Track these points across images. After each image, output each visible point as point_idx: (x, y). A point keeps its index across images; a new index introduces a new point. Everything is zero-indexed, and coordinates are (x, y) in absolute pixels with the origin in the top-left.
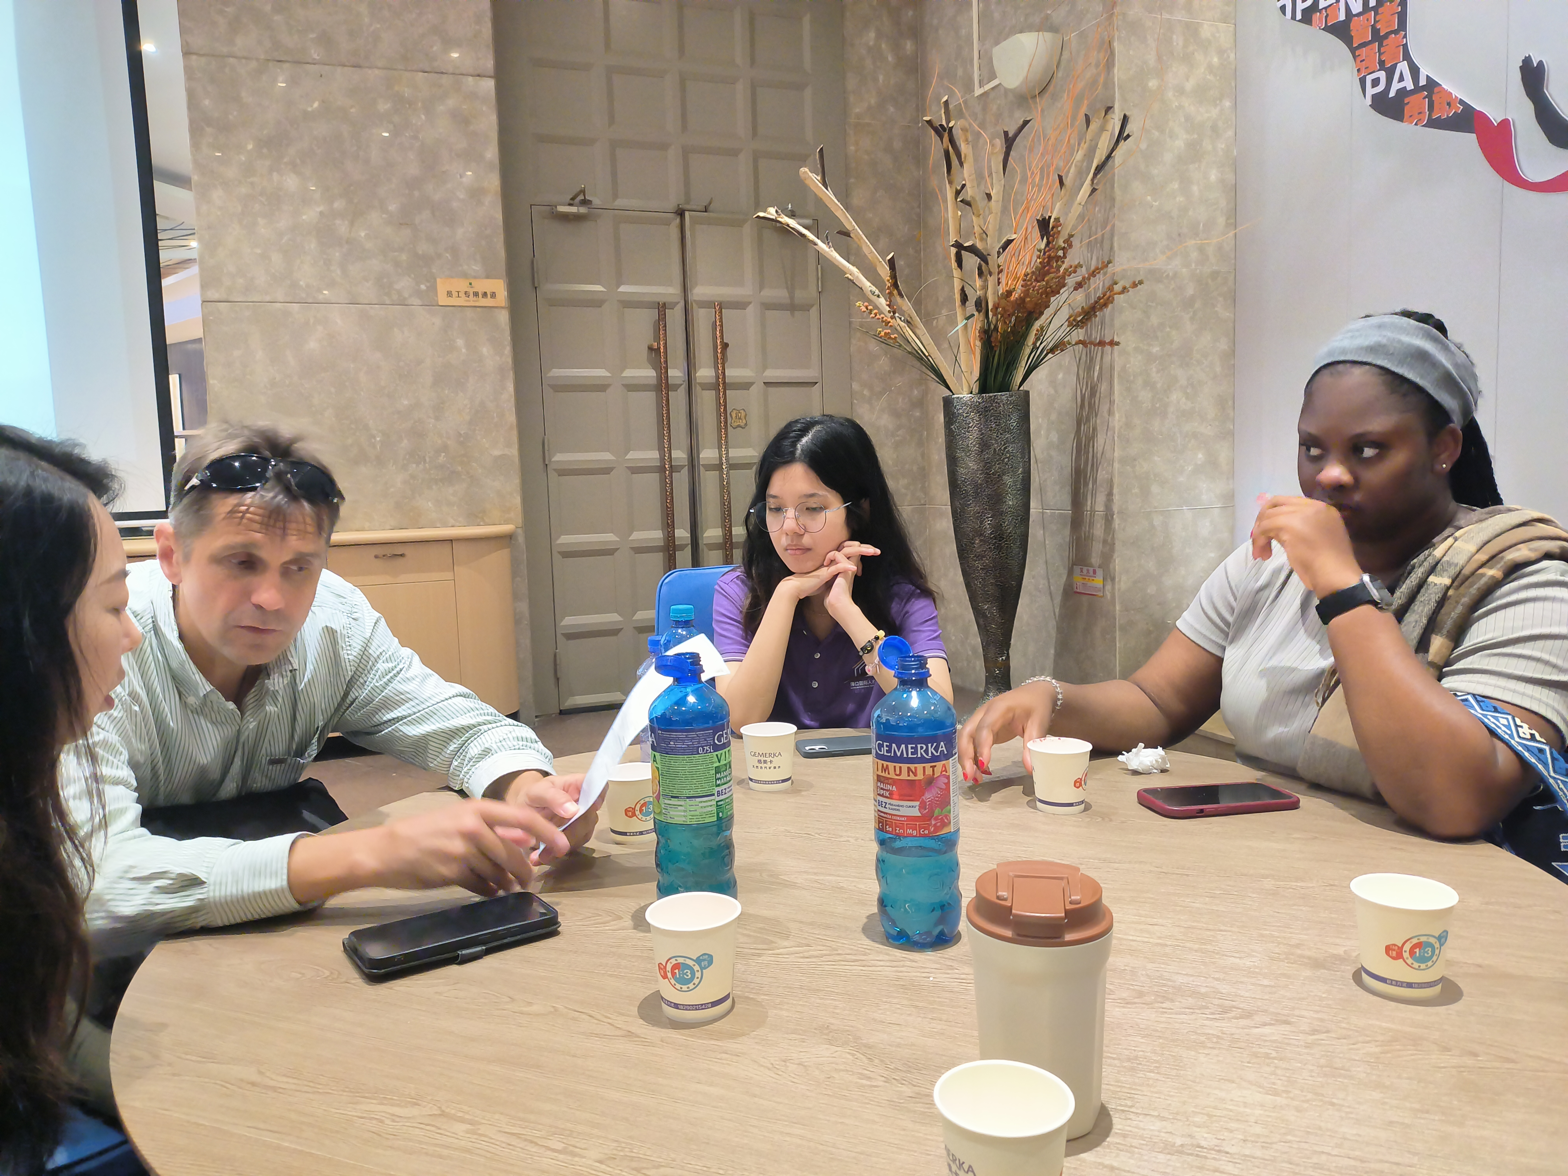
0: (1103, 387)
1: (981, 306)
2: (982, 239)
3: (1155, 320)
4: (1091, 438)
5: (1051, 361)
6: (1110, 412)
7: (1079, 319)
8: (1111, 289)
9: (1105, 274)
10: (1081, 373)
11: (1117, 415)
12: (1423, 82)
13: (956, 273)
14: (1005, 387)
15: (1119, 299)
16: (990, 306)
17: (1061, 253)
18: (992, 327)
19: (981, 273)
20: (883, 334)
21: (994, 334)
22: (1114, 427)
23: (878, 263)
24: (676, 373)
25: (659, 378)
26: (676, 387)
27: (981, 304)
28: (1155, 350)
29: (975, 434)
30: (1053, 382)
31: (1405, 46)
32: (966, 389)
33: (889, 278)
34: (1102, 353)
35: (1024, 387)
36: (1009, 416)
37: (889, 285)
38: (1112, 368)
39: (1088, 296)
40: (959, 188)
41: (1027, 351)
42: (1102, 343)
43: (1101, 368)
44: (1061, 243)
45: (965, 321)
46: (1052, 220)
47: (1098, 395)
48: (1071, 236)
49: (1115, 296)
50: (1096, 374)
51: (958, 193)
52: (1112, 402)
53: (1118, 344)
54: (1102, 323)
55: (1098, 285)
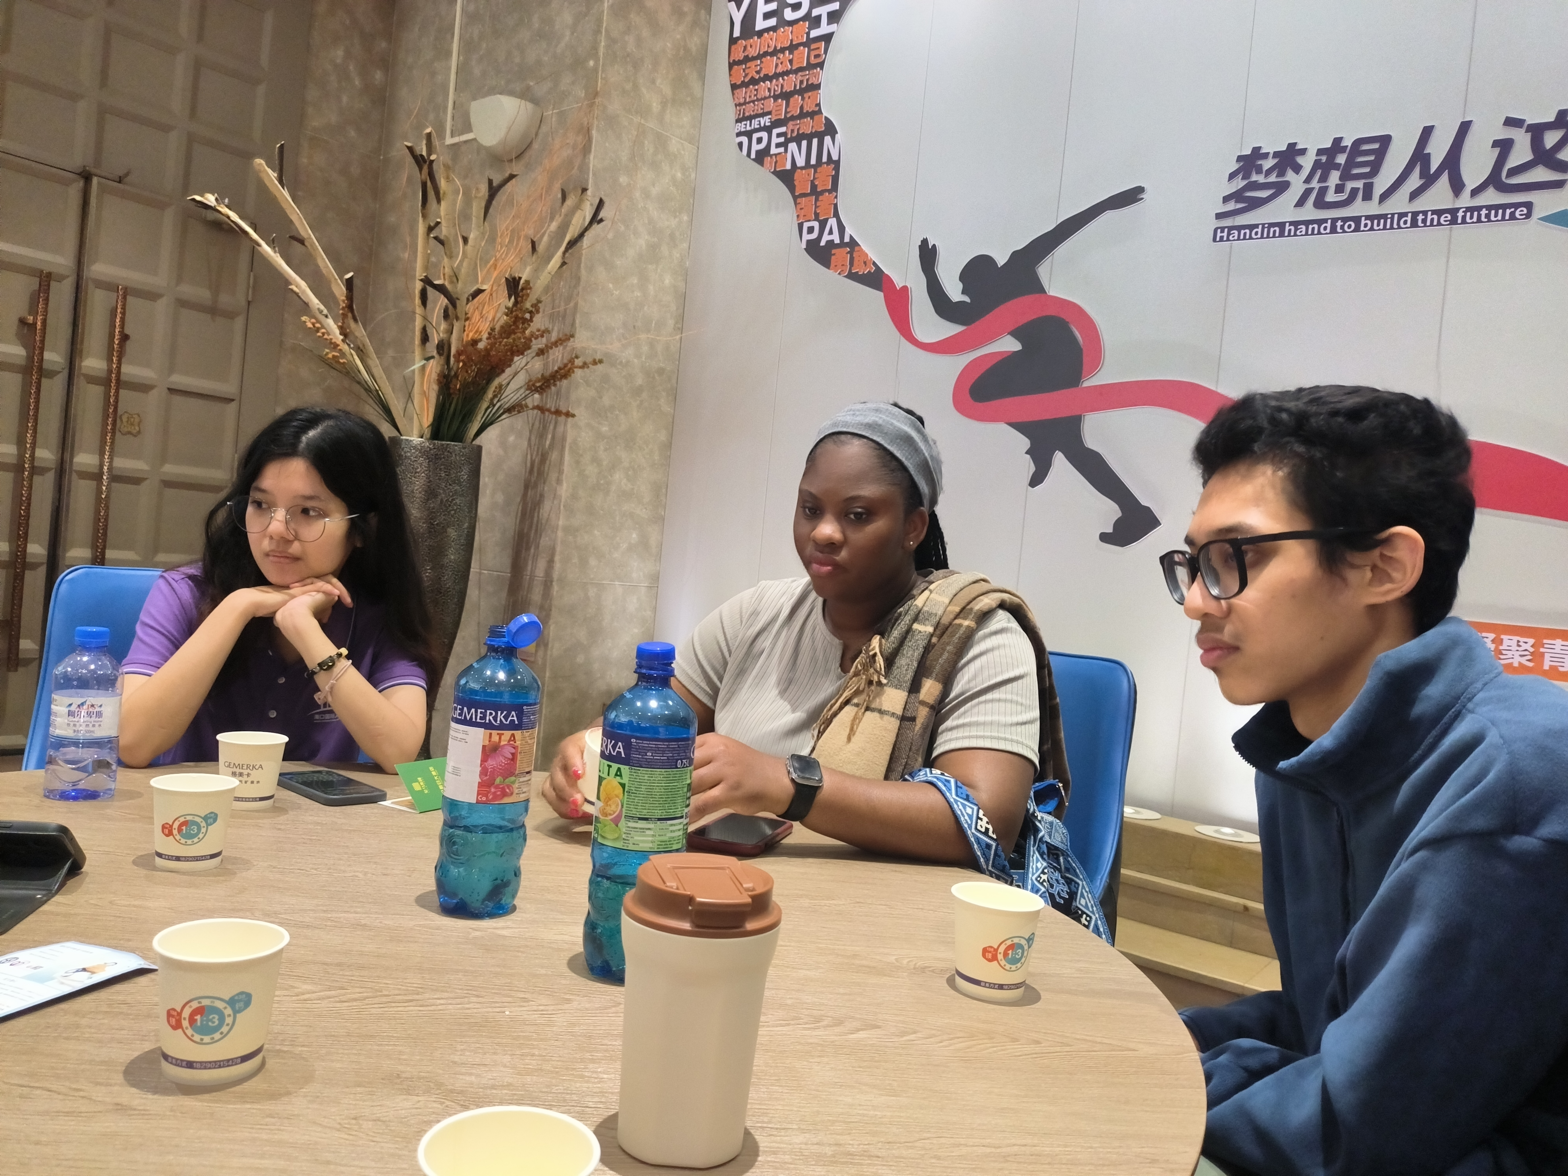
0: (554, 456)
1: (443, 350)
2: (451, 282)
3: (606, 401)
4: (538, 504)
5: (506, 421)
6: (559, 481)
7: (538, 384)
8: (571, 361)
9: (565, 348)
10: (533, 438)
11: (565, 485)
12: (847, 239)
13: (419, 310)
14: (458, 437)
15: (578, 373)
16: (453, 351)
17: (527, 316)
18: (453, 373)
19: (446, 316)
20: (330, 356)
21: (454, 380)
22: (561, 496)
23: (333, 280)
24: (54, 357)
25: (30, 358)
26: (52, 374)
27: (443, 348)
28: (605, 429)
29: (422, 481)
30: (503, 444)
31: (836, 206)
32: (416, 431)
33: (344, 298)
34: (556, 423)
35: (477, 442)
36: (460, 468)
37: (344, 305)
38: (564, 439)
39: (546, 365)
40: (432, 224)
41: (485, 405)
42: (558, 412)
43: (553, 438)
44: (528, 305)
45: (424, 362)
46: (522, 282)
47: (548, 462)
48: (539, 301)
49: (576, 370)
50: (548, 443)
51: (430, 229)
52: (561, 472)
53: (573, 416)
54: (558, 393)
55: (557, 356)
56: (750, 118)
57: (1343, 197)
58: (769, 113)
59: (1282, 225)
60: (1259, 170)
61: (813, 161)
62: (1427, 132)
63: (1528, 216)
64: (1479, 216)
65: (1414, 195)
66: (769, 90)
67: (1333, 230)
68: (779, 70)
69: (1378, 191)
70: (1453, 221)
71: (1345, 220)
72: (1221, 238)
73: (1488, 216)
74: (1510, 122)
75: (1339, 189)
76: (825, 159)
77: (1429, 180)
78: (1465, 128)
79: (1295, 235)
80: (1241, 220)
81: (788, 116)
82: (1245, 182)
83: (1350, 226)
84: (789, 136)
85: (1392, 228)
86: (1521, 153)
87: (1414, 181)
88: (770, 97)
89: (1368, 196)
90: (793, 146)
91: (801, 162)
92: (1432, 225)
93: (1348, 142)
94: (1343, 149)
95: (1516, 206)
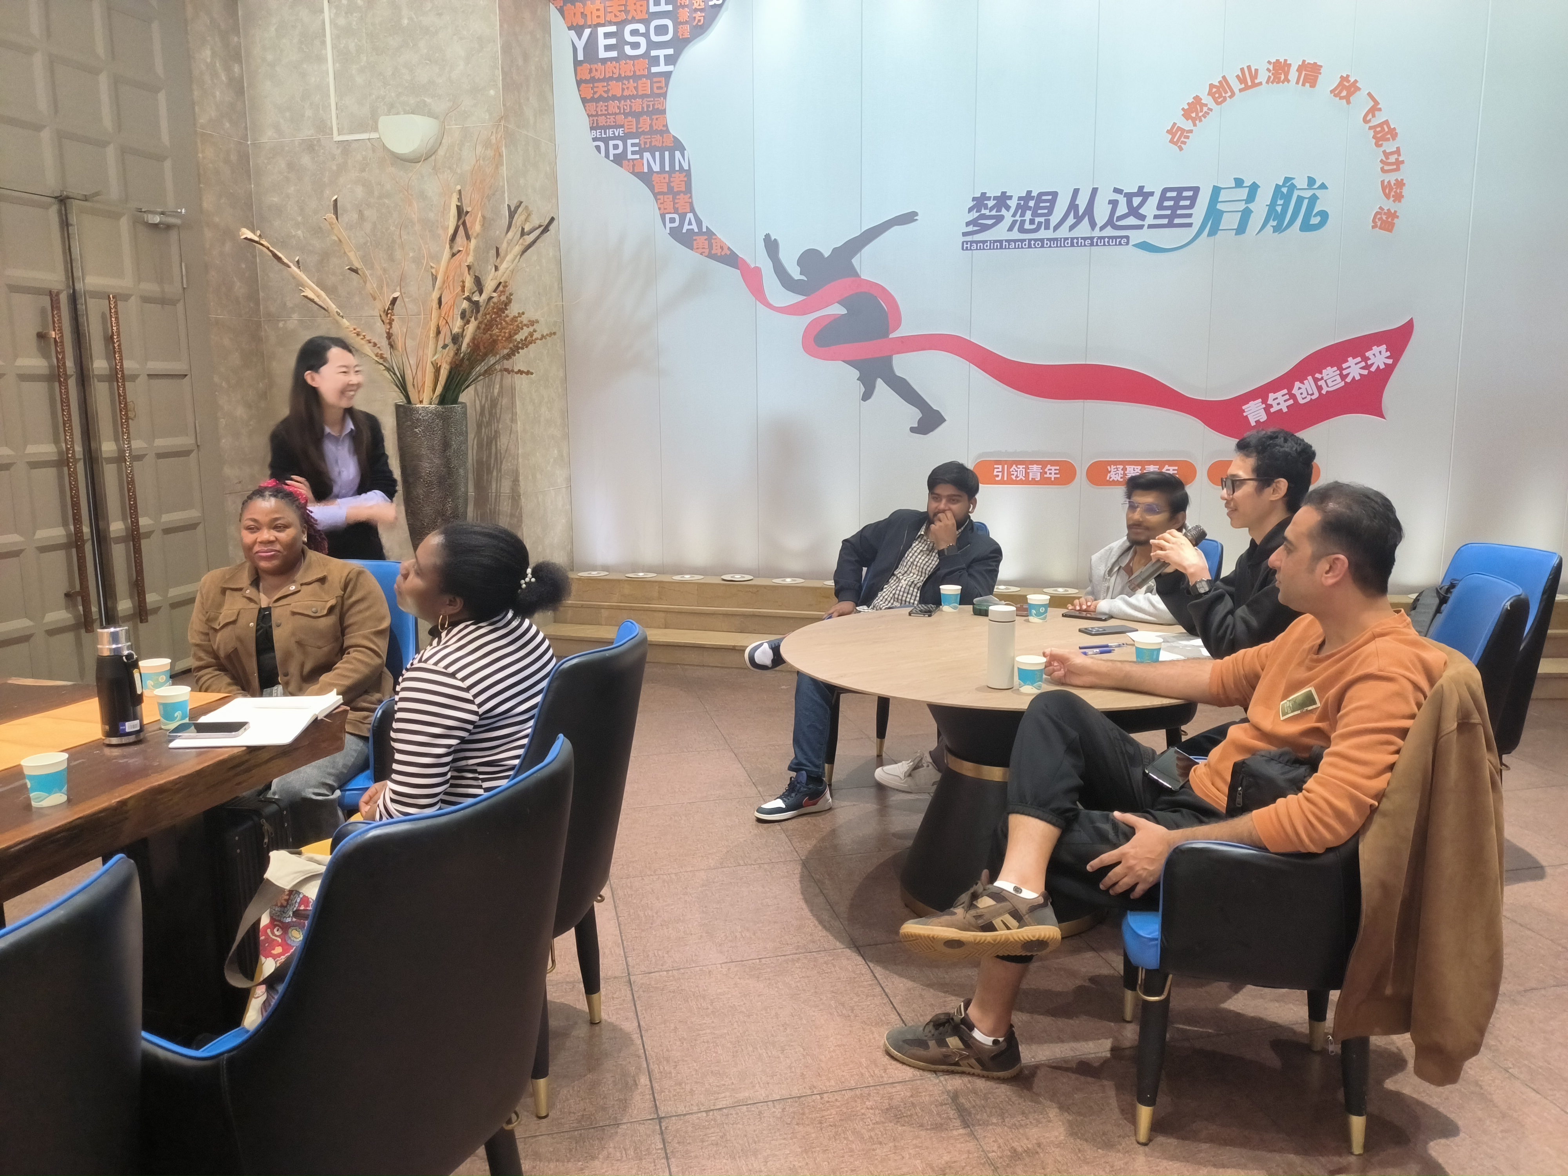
0: (505, 401)
1: (458, 340)
6: (513, 420)
11: (520, 423)
12: (704, 230)
16: (467, 340)
22: (517, 431)
24: (69, 363)
31: (691, 204)
38: (512, 391)
43: (501, 387)
45: (437, 349)
47: (499, 406)
52: (514, 414)
53: (528, 374)
56: (605, 128)
57: (1033, 227)
58: (622, 126)
59: (1001, 242)
60: (986, 207)
61: (667, 169)
62: (1076, 192)
63: (1127, 243)
64: (1104, 242)
65: (1072, 228)
66: (619, 108)
67: (1030, 247)
68: (626, 93)
69: (1052, 224)
70: (1092, 245)
71: (1036, 240)
72: (967, 247)
73: (1108, 242)
74: (1117, 191)
75: (1032, 222)
76: (677, 168)
77: (1079, 220)
78: (1095, 191)
79: (1009, 248)
80: (977, 237)
81: (640, 130)
82: (978, 214)
83: (1038, 244)
84: (643, 146)
85: (1061, 246)
86: (1122, 209)
87: (1071, 220)
88: (620, 113)
89: (1047, 227)
90: (647, 155)
91: (656, 168)
92: (1081, 246)
93: (1034, 194)
94: (1032, 198)
95: (1122, 237)
